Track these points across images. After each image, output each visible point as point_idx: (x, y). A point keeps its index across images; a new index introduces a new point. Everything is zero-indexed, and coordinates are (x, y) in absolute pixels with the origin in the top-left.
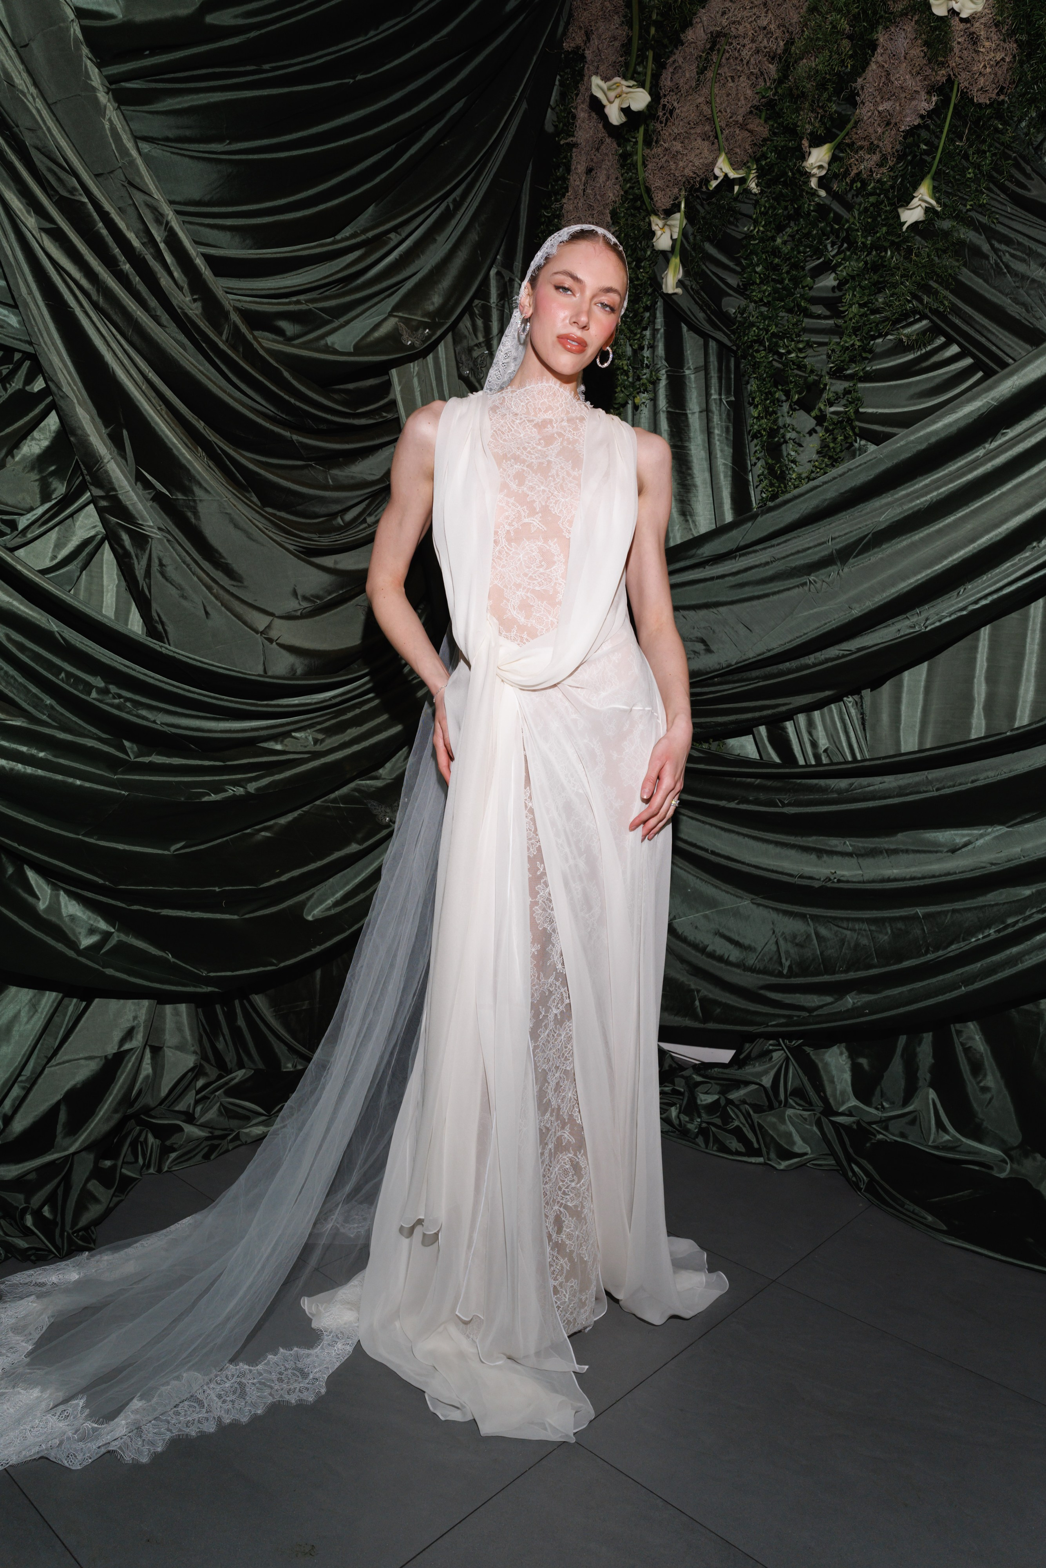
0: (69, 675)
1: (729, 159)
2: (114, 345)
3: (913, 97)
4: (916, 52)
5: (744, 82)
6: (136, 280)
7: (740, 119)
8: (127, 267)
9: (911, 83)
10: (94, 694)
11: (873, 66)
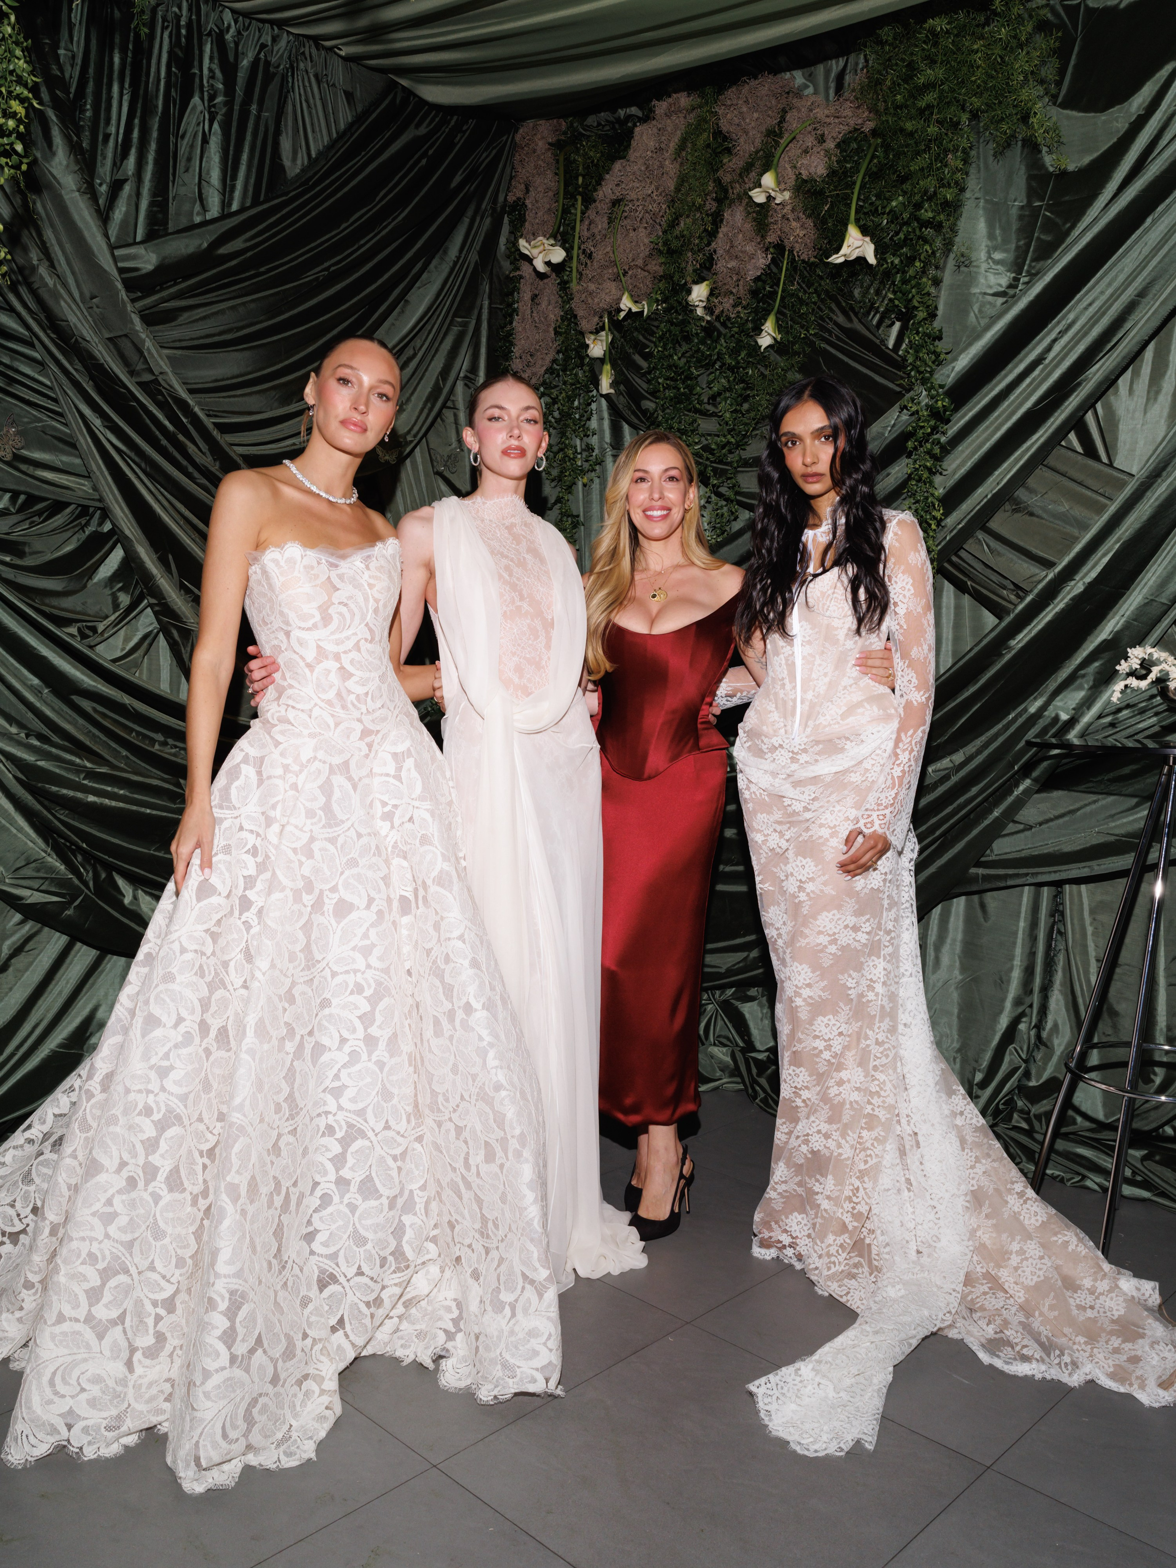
0: (138, 733)
1: (632, 296)
2: (160, 497)
3: (752, 257)
4: (748, 226)
5: (642, 233)
6: (171, 449)
7: (640, 262)
8: (164, 442)
9: (750, 248)
10: (157, 746)
11: (720, 235)
